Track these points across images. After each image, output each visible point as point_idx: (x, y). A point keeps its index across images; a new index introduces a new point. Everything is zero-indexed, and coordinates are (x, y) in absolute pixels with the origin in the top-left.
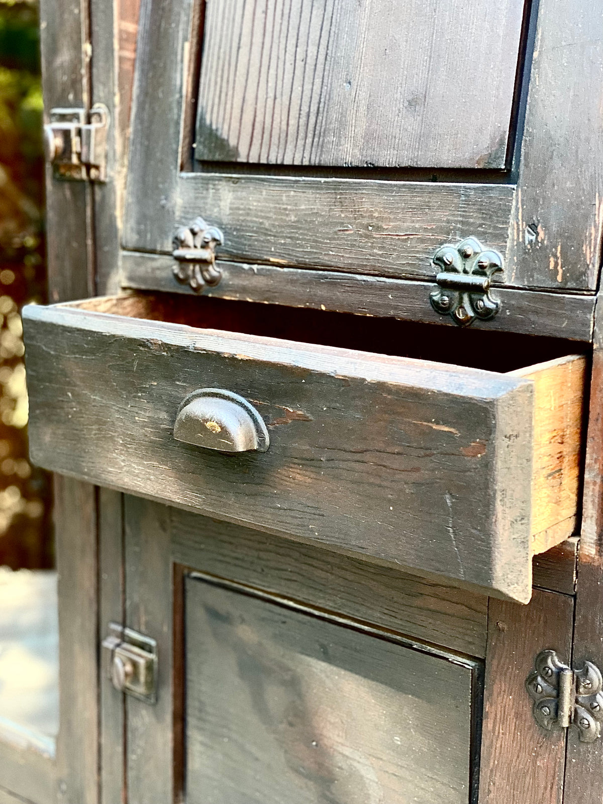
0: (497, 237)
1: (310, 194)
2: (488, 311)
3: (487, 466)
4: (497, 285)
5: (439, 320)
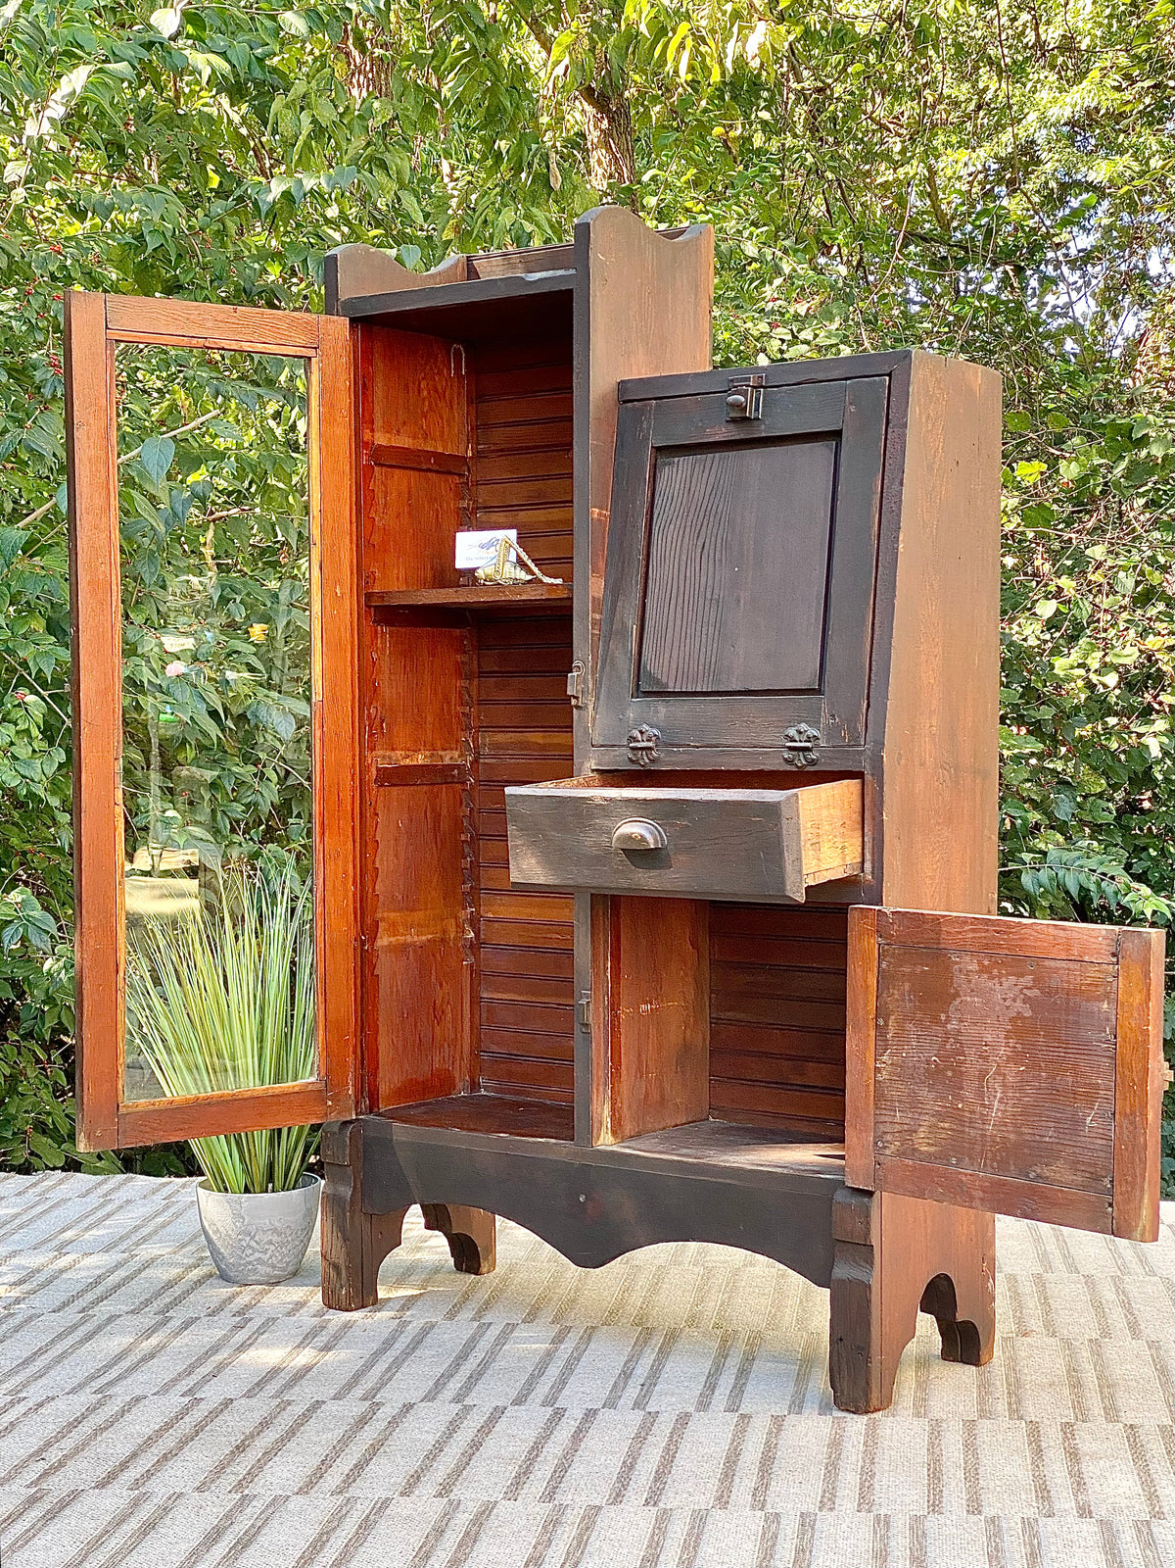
0: (815, 724)
1: (714, 706)
2: (813, 760)
3: (779, 835)
4: (818, 746)
5: (788, 768)
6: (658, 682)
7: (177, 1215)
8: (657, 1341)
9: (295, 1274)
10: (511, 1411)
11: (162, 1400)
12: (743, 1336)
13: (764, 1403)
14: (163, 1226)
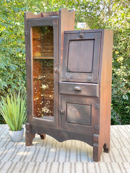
1: (78, 74)
4: (92, 80)
5: (88, 82)
6: (70, 70)
7: (4, 131)
8: (68, 150)
9: (21, 140)
10: (53, 163)
11: (8, 163)
12: (79, 149)
13: (84, 160)
14: (3, 132)
